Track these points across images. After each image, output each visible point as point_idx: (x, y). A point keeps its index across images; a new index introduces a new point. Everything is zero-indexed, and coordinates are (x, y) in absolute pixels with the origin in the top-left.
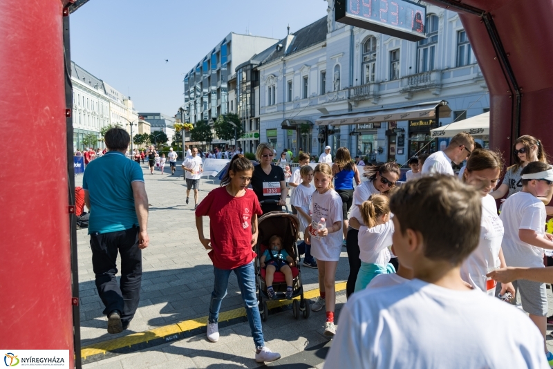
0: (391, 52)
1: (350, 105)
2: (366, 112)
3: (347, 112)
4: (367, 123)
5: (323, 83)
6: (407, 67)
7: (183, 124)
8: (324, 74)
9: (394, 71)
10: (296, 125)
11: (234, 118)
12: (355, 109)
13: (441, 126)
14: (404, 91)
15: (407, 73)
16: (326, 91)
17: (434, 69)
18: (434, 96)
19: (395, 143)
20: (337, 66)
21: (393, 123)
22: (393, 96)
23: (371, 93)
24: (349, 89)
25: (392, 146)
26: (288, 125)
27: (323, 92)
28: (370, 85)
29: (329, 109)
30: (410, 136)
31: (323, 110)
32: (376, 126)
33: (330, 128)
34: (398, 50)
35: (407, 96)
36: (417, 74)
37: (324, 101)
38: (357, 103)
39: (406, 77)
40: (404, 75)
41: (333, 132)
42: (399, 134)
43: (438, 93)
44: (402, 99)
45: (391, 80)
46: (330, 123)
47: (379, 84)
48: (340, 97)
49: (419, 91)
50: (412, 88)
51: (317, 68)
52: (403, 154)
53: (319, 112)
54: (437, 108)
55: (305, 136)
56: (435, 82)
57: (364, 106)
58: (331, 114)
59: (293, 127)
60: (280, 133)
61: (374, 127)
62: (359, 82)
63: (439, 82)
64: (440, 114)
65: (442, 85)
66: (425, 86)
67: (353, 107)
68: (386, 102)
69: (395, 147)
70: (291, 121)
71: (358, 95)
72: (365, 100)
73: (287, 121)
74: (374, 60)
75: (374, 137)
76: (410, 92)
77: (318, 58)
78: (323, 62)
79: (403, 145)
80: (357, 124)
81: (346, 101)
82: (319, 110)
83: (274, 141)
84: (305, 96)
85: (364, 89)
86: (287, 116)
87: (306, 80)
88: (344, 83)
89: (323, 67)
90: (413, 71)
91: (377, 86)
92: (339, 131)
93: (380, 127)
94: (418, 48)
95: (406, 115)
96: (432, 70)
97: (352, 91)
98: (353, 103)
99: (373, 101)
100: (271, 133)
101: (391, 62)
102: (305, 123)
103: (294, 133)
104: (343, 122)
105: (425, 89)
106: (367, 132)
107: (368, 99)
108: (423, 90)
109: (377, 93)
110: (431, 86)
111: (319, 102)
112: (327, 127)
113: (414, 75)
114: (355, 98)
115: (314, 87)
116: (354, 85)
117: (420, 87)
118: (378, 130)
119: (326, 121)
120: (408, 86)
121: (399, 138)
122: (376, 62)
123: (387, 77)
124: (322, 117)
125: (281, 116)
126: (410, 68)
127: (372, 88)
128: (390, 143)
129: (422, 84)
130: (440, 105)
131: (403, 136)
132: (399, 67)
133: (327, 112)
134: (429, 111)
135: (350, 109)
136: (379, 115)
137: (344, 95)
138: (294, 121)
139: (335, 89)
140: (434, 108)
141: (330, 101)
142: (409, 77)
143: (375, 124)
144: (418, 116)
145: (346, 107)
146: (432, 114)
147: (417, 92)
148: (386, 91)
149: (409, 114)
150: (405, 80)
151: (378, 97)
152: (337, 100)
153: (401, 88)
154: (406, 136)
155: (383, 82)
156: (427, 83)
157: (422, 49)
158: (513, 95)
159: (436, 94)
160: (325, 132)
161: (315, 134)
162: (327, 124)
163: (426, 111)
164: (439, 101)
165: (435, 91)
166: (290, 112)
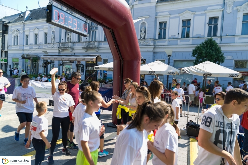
1: (59, 51)
2: (66, 56)
3: (58, 54)
4: (67, 60)
5: (46, 39)
6: (85, 38)
8: (46, 34)
9: (80, 38)
10: (31, 57)
12: (62, 54)
13: (98, 65)
14: (84, 48)
15: (85, 40)
16: (47, 43)
19: (80, 70)
20: (53, 31)
21: (79, 62)
22: (79, 49)
23: (70, 47)
24: (59, 43)
26: (26, 57)
27: (46, 43)
28: (69, 43)
29: (48, 51)
30: (86, 68)
31: (45, 52)
32: (72, 62)
33: (49, 61)
35: (85, 50)
36: (89, 41)
37: (46, 47)
38: (63, 50)
39: (85, 42)
41: (50, 63)
42: (81, 66)
44: (83, 51)
45: (78, 42)
46: (48, 59)
47: (73, 43)
48: (55, 46)
50: (87, 47)
51: (43, 30)
52: (83, 75)
53: (43, 53)
54: (97, 58)
55: (35, 63)
56: (96, 46)
57: (66, 52)
58: (49, 54)
59: (29, 58)
60: (21, 61)
62: (64, 41)
63: (98, 46)
64: (98, 60)
65: (99, 48)
66: (93, 47)
67: (61, 52)
68: (76, 52)
70: (27, 55)
71: (63, 47)
72: (66, 49)
73: (25, 55)
75: (71, 66)
76: (87, 49)
77: (44, 26)
78: (46, 28)
79: (83, 71)
80: (63, 60)
81: (58, 49)
82: (43, 51)
83: (17, 64)
84: (36, 43)
85: (66, 44)
86: (25, 52)
87: (36, 35)
88: (57, 40)
89: (46, 31)
91: (72, 44)
92: (54, 62)
93: (73, 62)
95: (84, 59)
96: (95, 41)
97: (61, 44)
98: (61, 50)
99: (70, 50)
100: (15, 60)
102: (36, 57)
103: (29, 62)
104: (55, 59)
105: (93, 48)
106: (67, 64)
107: (68, 49)
109: (72, 47)
110: (95, 47)
111: (44, 47)
112: (47, 60)
114: (62, 48)
115: (41, 39)
116: (62, 41)
117: (91, 47)
119: (46, 58)
120: (86, 46)
121: (82, 68)
122: (72, 33)
123: (77, 40)
124: (44, 55)
125: (22, 52)
126: (87, 38)
127: (70, 44)
128: (78, 70)
129: (91, 46)
132: (82, 37)
134: (94, 59)
136: (73, 58)
137: (57, 46)
138: (29, 55)
139: (52, 42)
140: (95, 57)
141: (49, 48)
142: (86, 42)
144: (89, 60)
145: (58, 51)
146: (95, 60)
147: (89, 49)
148: (76, 47)
150: (85, 43)
151: (72, 49)
152: (53, 48)
153: (83, 47)
155: (75, 42)
156: (93, 46)
157: (91, 32)
158: (121, 61)
159: (97, 51)
160: (46, 63)
161: (41, 63)
162: (47, 59)
163: (92, 58)
164: (98, 55)
165: (96, 50)
166: (26, 50)
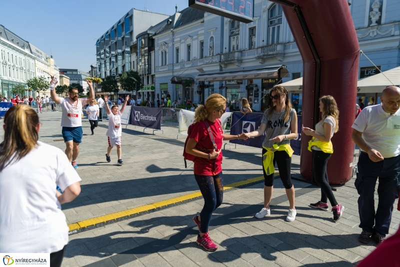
0: (250, 29)
1: (221, 67)
2: (231, 72)
3: (219, 72)
4: (233, 80)
5: (202, 50)
6: (261, 41)
7: (93, 78)
8: (202, 43)
9: (252, 43)
10: (182, 81)
11: (134, 74)
12: (224, 70)
13: (281, 83)
14: (259, 58)
15: (261, 44)
16: (204, 56)
17: (280, 42)
18: (279, 62)
19: (252, 95)
20: (212, 37)
21: (251, 81)
22: (251, 61)
23: (236, 58)
24: (221, 55)
25: (250, 97)
26: (176, 80)
27: (202, 57)
28: (235, 52)
29: (205, 69)
30: (263, 90)
31: (201, 70)
32: (240, 83)
33: (206, 83)
34: (255, 27)
35: (261, 61)
36: (268, 45)
37: (202, 63)
38: (226, 65)
39: (260, 48)
40: (259, 46)
41: (208, 86)
42: (255, 89)
43: (281, 59)
44: (257, 64)
45: (250, 49)
46: (205, 79)
47: (241, 52)
48: (214, 61)
49: (269, 58)
50: (264, 55)
51: (197, 39)
52: (258, 103)
53: (198, 71)
54: (279, 70)
55: (188, 89)
56: (280, 52)
57: (231, 67)
58: (206, 73)
59: (180, 82)
60: (170, 88)
61: (238, 83)
62: (227, 50)
63: (283, 52)
64: (281, 74)
65: (285, 54)
66: (273, 54)
67: (223, 69)
68: (246, 65)
69: (253, 97)
70: (178, 77)
71: (227, 60)
72: (231, 63)
73: (175, 78)
74: (238, 34)
75: (238, 90)
76: (263, 59)
77: (198, 31)
78: (201, 34)
79: (258, 97)
80: (226, 81)
81: (218, 64)
82: (198, 70)
84: (189, 60)
85: (231, 55)
86: (175, 74)
87: (189, 47)
88: (217, 50)
89: (201, 38)
90: (265, 43)
91: (240, 54)
92: (213, 86)
93: (242, 83)
94: (268, 26)
96: (278, 43)
97: (222, 56)
98: (223, 66)
99: (237, 64)
100: (163, 86)
101: (250, 36)
102: (188, 79)
103: (180, 87)
105: (273, 57)
106: (233, 87)
107: (233, 63)
108: (272, 57)
109: (240, 58)
110: (277, 54)
111: (199, 64)
112: (203, 82)
113: (266, 46)
114: (224, 61)
115: (195, 53)
116: (224, 51)
117: (270, 55)
118: (241, 85)
119: (202, 78)
120: (262, 54)
121: (255, 91)
122: (239, 36)
123: (247, 47)
124: (199, 75)
125: (171, 74)
126: (263, 41)
127: (237, 55)
128: (249, 95)
129: (271, 53)
130: (281, 68)
131: (258, 90)
132: (255, 39)
133: (204, 72)
134: (274, 73)
135: (221, 69)
136: (240, 75)
137: (217, 59)
138: (181, 78)
139: (210, 54)
140: (277, 70)
141: (207, 64)
142: (262, 47)
143: (239, 81)
144: (266, 76)
145: (218, 68)
146: (276, 75)
147: (267, 58)
148: (246, 57)
149: (260, 74)
150: (260, 50)
151: (240, 61)
152: (211, 63)
153: (256, 56)
154: (260, 90)
155: (244, 50)
156: (275, 52)
157: (271, 28)
158: (316, 63)
159: (280, 61)
160: (202, 86)
161: (195, 88)
162: (203, 80)
163: (271, 72)
164: (281, 66)
165: (279, 58)
166: (177, 71)
